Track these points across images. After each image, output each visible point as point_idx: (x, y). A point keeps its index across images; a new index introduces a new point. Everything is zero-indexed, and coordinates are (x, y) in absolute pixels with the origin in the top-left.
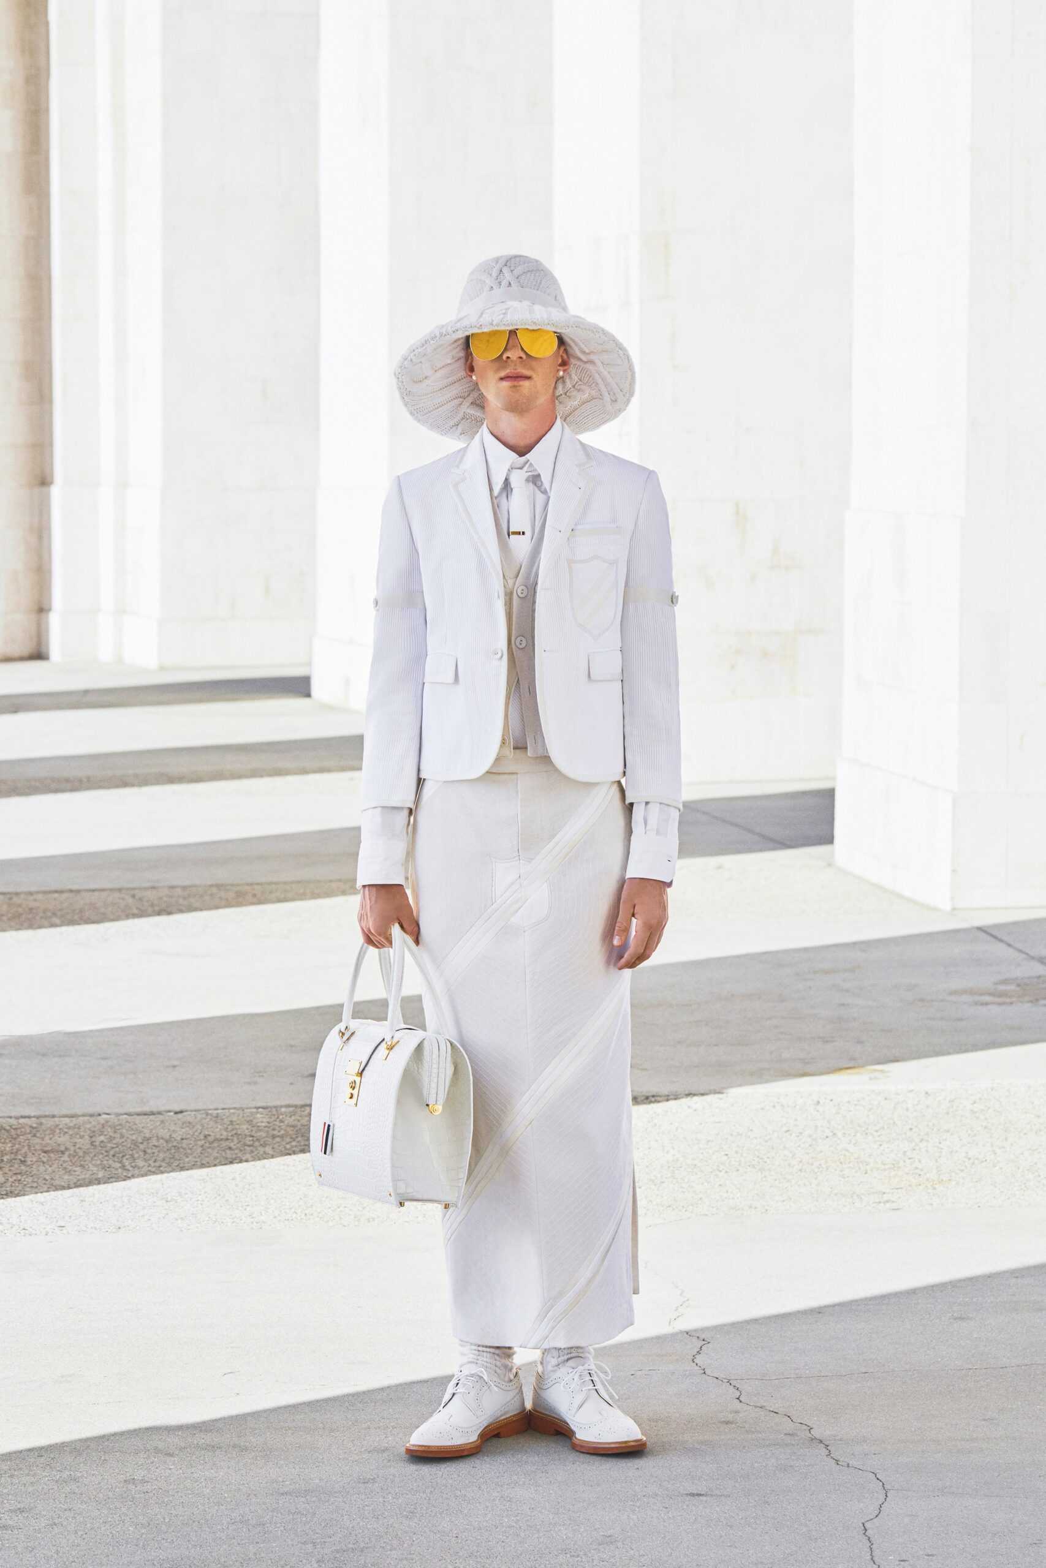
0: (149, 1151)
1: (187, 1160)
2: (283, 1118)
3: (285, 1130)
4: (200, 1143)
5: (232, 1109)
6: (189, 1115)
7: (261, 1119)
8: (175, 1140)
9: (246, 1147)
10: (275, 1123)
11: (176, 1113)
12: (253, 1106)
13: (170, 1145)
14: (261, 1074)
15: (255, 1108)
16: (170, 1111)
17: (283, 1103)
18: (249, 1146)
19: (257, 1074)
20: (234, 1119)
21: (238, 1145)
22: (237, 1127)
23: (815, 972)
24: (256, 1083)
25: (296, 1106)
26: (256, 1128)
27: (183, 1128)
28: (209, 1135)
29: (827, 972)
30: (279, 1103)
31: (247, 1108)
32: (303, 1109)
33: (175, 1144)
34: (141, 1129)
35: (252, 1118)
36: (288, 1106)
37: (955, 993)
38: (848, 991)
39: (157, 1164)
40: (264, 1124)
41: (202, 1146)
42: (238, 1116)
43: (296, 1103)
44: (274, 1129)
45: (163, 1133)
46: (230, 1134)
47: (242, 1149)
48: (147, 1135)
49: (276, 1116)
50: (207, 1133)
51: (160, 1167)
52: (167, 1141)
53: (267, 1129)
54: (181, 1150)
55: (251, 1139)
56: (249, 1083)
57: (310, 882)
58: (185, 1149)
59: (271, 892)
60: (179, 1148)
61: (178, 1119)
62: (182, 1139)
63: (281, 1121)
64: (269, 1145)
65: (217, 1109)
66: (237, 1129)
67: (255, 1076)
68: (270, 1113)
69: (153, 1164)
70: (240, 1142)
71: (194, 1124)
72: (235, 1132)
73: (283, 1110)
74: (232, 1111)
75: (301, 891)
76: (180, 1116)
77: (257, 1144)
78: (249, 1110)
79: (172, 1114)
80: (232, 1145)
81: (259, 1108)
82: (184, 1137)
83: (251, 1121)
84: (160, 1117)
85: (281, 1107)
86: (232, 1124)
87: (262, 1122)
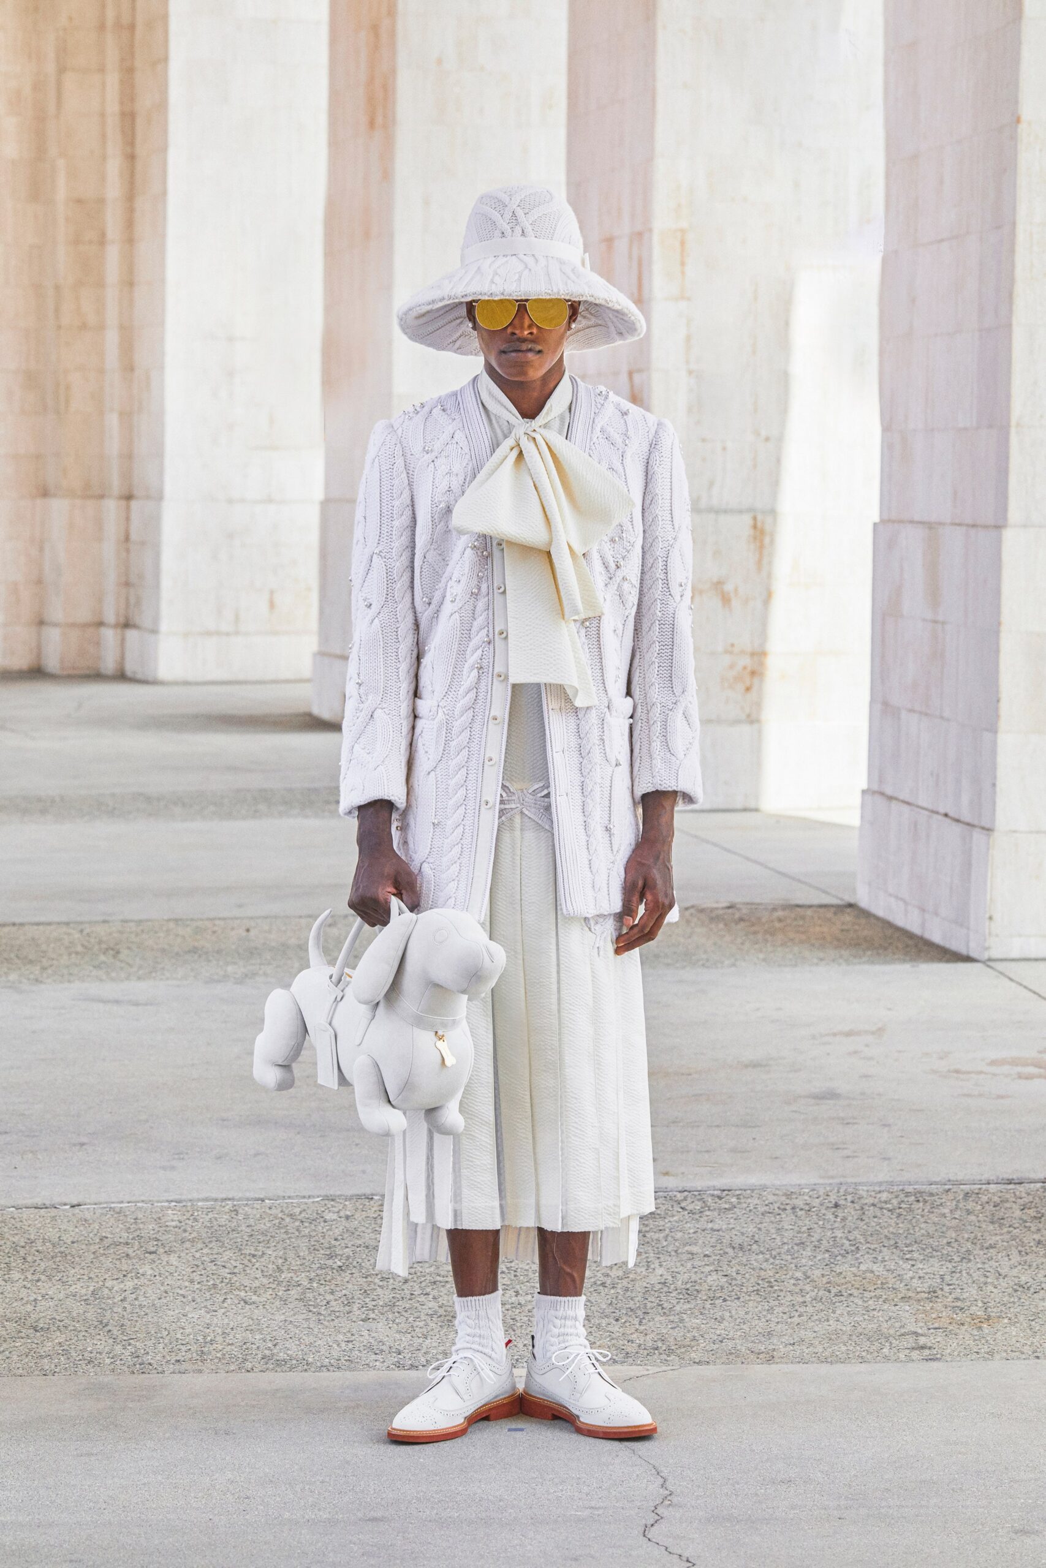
0: (29, 1259)
1: (73, 1271)
2: (198, 1215)
3: (198, 1233)
4: (92, 1248)
5: (138, 1202)
6: (88, 1209)
7: (172, 1217)
8: (65, 1243)
9: (147, 1255)
10: (187, 1221)
11: (73, 1206)
12: (164, 1198)
13: (56, 1251)
14: (182, 1156)
15: (167, 1201)
16: (65, 1204)
17: (201, 1196)
18: (151, 1253)
19: (176, 1156)
20: (140, 1216)
21: (138, 1252)
22: (141, 1226)
23: (835, 1035)
24: (173, 1168)
25: (216, 1200)
26: (164, 1228)
27: (76, 1227)
28: (107, 1238)
29: (849, 1034)
30: (195, 1195)
31: (158, 1202)
32: (223, 1204)
33: (62, 1249)
34: (26, 1228)
35: (161, 1215)
36: (206, 1200)
37: (993, 1063)
38: (871, 1059)
39: (36, 1277)
40: (174, 1224)
41: (94, 1253)
42: (145, 1212)
43: (214, 1195)
44: (185, 1231)
45: (52, 1234)
46: (131, 1237)
47: (142, 1256)
48: (32, 1237)
49: (191, 1213)
50: (104, 1234)
51: (38, 1281)
52: (54, 1245)
53: (176, 1229)
54: (69, 1257)
55: (155, 1243)
56: (164, 1168)
57: (276, 917)
58: (73, 1256)
59: (233, 929)
60: (66, 1255)
61: (74, 1215)
62: (73, 1242)
63: (196, 1220)
64: (175, 1252)
65: (122, 1202)
66: (140, 1229)
67: (174, 1159)
68: (184, 1209)
69: (30, 1277)
70: (142, 1247)
71: (91, 1221)
72: (138, 1233)
73: (200, 1204)
74: (139, 1205)
75: (266, 928)
76: (76, 1210)
77: (161, 1250)
78: (159, 1204)
79: (68, 1207)
80: (130, 1251)
81: (172, 1201)
82: (75, 1240)
83: (159, 1218)
84: (53, 1212)
85: (199, 1200)
86: (136, 1223)
87: (173, 1221)
